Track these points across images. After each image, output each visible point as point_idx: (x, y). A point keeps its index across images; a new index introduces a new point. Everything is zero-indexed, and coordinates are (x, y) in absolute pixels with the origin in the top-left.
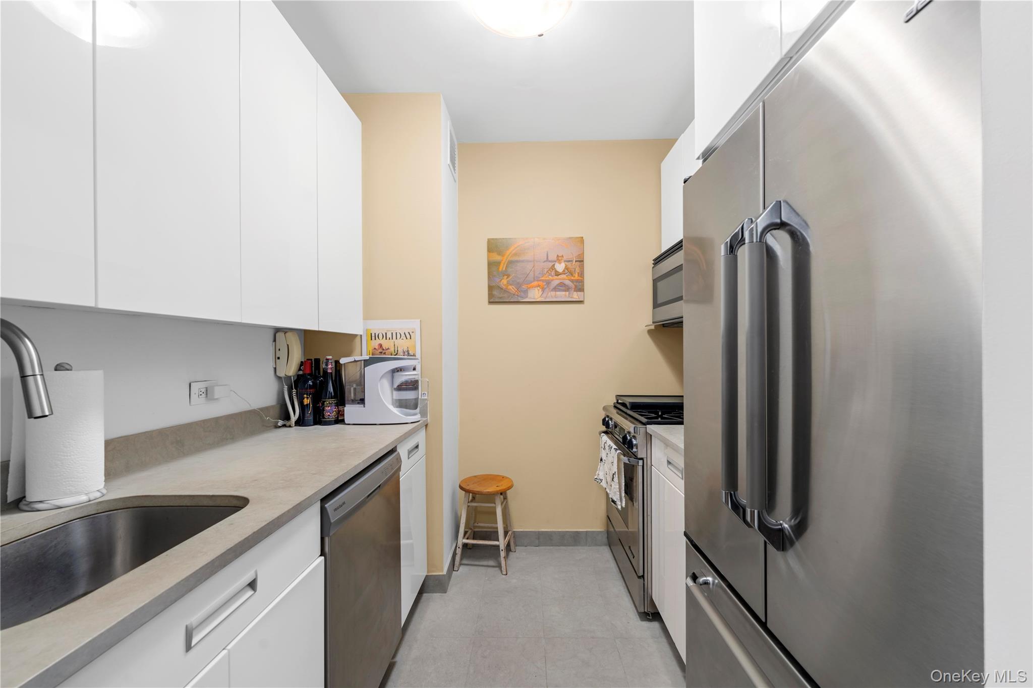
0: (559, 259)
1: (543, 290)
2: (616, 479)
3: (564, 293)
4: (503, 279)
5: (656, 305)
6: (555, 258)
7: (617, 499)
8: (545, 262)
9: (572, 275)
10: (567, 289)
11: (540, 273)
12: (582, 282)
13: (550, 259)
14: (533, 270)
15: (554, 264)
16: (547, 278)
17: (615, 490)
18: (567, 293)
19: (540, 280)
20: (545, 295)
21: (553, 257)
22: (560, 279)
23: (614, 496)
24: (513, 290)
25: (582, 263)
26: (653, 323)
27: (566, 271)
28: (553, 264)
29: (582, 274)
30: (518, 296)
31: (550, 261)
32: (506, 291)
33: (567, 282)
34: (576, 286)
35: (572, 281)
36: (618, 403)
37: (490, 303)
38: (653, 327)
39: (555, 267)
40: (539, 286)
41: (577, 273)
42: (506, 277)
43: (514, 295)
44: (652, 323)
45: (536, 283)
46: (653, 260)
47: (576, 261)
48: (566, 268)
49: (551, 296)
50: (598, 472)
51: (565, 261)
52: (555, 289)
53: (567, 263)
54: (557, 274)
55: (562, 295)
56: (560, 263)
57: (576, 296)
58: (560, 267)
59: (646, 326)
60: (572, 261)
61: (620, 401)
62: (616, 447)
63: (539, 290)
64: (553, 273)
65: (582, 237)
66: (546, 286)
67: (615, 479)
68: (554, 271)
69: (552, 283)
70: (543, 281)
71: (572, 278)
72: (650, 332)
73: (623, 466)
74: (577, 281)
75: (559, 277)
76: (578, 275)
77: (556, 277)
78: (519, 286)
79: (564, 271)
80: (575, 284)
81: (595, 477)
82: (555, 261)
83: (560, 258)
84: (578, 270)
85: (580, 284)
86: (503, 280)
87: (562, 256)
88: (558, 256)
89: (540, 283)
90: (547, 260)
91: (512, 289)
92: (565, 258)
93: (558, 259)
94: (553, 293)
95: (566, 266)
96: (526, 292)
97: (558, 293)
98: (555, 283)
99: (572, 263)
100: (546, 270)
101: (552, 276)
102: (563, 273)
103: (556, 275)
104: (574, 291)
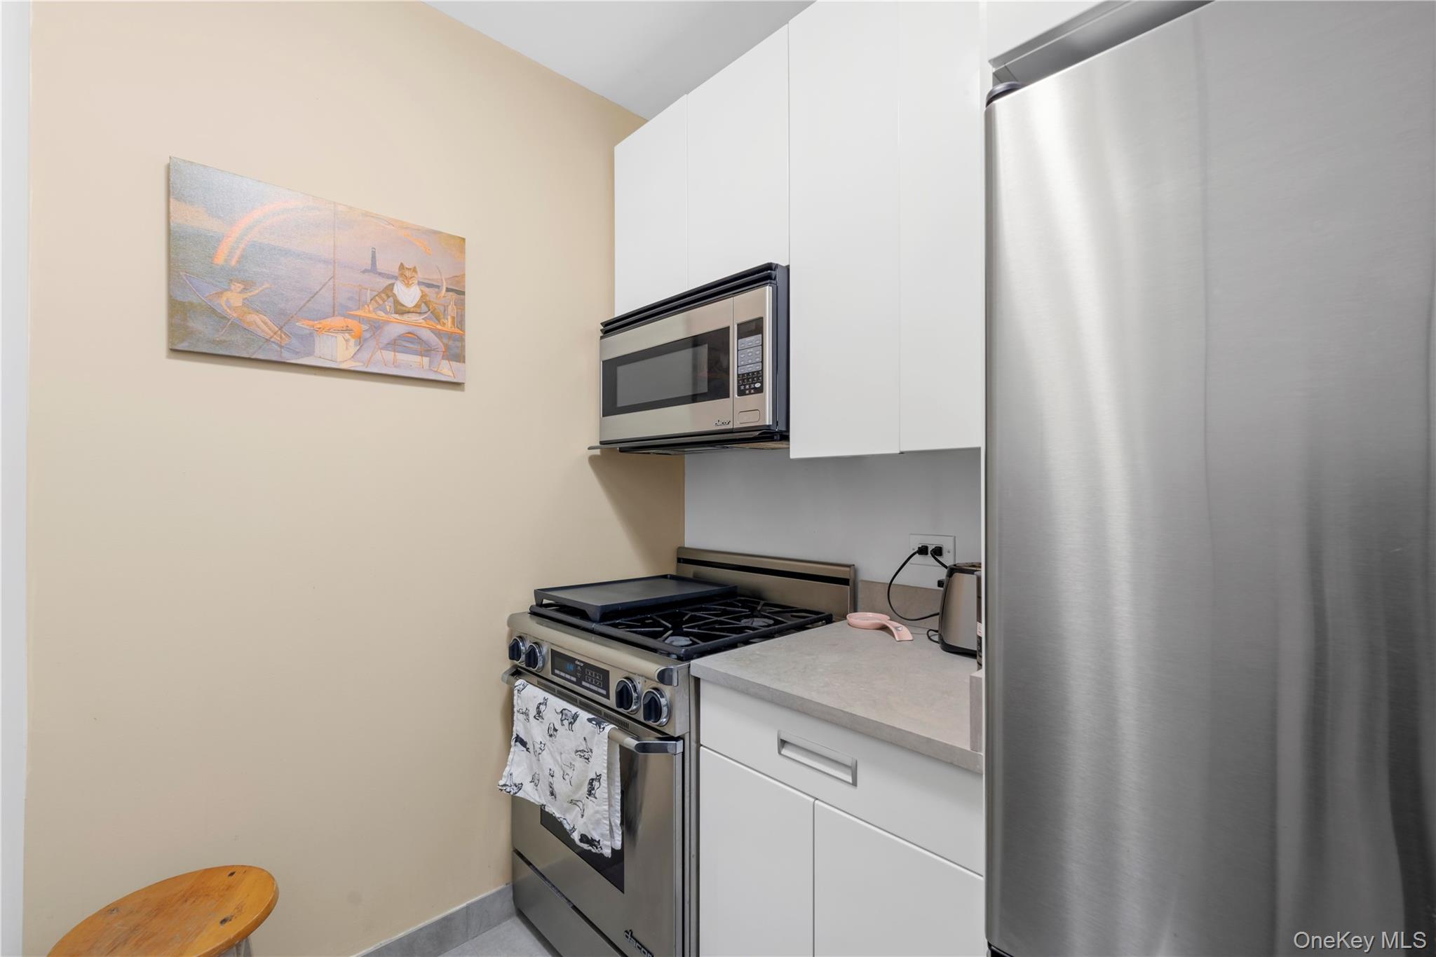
0: (405, 274)
1: (361, 341)
2: (601, 790)
3: (417, 358)
4: (229, 290)
5: (610, 406)
6: (395, 270)
7: (602, 835)
8: (364, 271)
9: (439, 320)
10: (426, 350)
11: (350, 299)
12: (461, 339)
13: (381, 266)
14: (331, 283)
15: (393, 284)
16: (373, 316)
17: (598, 816)
18: (426, 360)
19: (354, 317)
20: (365, 355)
21: (388, 263)
22: (407, 324)
23: (594, 829)
24: (264, 327)
25: (462, 296)
26: (602, 443)
27: (424, 308)
28: (390, 282)
29: (460, 321)
30: (281, 347)
31: (380, 274)
32: (236, 326)
33: (426, 334)
34: (447, 347)
35: (438, 334)
36: (540, 605)
37: (175, 352)
38: (597, 452)
39: (395, 291)
40: (347, 330)
41: (449, 317)
42: (239, 287)
43: (267, 340)
44: (598, 444)
45: (338, 321)
46: (602, 324)
47: (448, 290)
48: (424, 300)
49: (384, 361)
50: (507, 769)
51: (420, 283)
52: (394, 345)
53: (427, 290)
54: (400, 309)
55: (412, 364)
56: (408, 285)
57: (446, 370)
58: (409, 295)
59: (589, 449)
60: (438, 287)
61: (545, 601)
62: (591, 716)
63: (347, 341)
64: (389, 305)
65: (464, 239)
66: (368, 335)
67: (598, 793)
68: (391, 299)
69: (387, 328)
70: (361, 320)
71: (439, 327)
72: (592, 460)
73: (618, 757)
74: (450, 336)
75: (406, 317)
76: (453, 323)
77: (397, 316)
78: (284, 320)
79: (417, 306)
80: (445, 341)
81: (501, 783)
82: (396, 278)
83: (408, 274)
84: (452, 310)
85: (459, 344)
86: (228, 294)
87: (414, 270)
88: (402, 264)
89: (352, 323)
90: (373, 269)
91: (260, 323)
92: (421, 275)
93: (402, 275)
94: (389, 355)
95: (423, 296)
96: (308, 340)
97: (402, 357)
98: (396, 328)
99: (438, 293)
100: (369, 295)
101: (387, 313)
102: (416, 310)
103: (396, 313)
104: (443, 359)
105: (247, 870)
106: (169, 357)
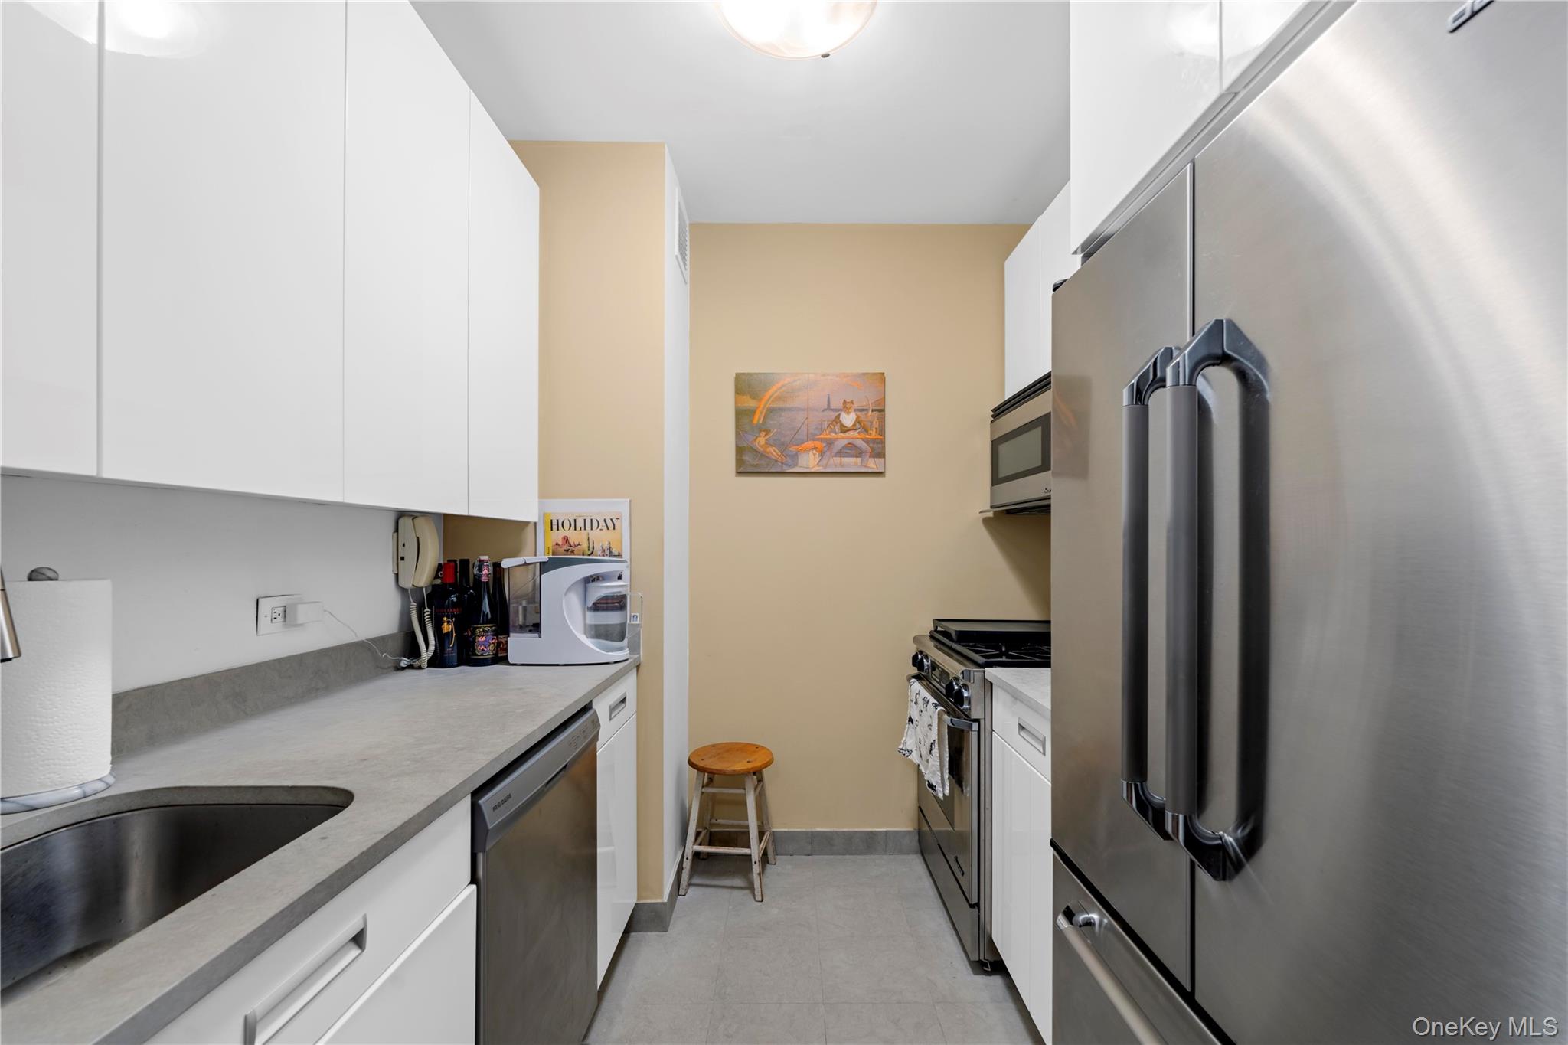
0: (846, 406)
1: (822, 454)
2: (935, 751)
3: (853, 460)
4: (760, 436)
5: (996, 480)
6: (840, 405)
7: (937, 783)
8: (824, 410)
9: (867, 432)
10: (859, 453)
11: (816, 429)
12: (882, 442)
13: (833, 406)
14: (806, 422)
15: (839, 415)
16: (828, 437)
17: (934, 768)
18: (859, 459)
19: (818, 439)
20: (824, 462)
21: (837, 403)
22: (848, 438)
23: (932, 777)
24: (774, 453)
25: (882, 413)
26: (992, 507)
27: (858, 426)
28: (838, 413)
29: (881, 431)
30: (782, 463)
31: (832, 410)
32: (763, 456)
33: (860, 443)
34: (873, 449)
36: (936, 630)
37: (739, 473)
38: (990, 514)
39: (841, 419)
40: (815, 448)
41: (874, 429)
42: (764, 433)
43: (776, 461)
44: (989, 508)
45: (810, 444)
46: (992, 411)
47: (873, 411)
48: (858, 420)
49: (835, 463)
50: (904, 739)
51: (855, 410)
52: (841, 453)
53: (859, 413)
54: (844, 430)
55: (851, 463)
56: (848, 413)
57: (872, 465)
58: (848, 419)
59: (981, 512)
60: (867, 410)
61: (939, 629)
62: (936, 702)
63: (815, 455)
64: (837, 429)
65: (883, 374)
66: (825, 449)
67: (933, 752)
68: (839, 424)
69: (836, 443)
70: (821, 440)
71: (867, 436)
72: (986, 521)
73: (947, 731)
74: (874, 441)
75: (847, 434)
76: (876, 432)
77: (842, 434)
78: (783, 447)
79: (854, 425)
80: (871, 445)
81: (900, 747)
82: (841, 410)
83: (848, 406)
84: (876, 424)
85: (880, 445)
86: (758, 439)
87: (852, 403)
88: (845, 401)
89: (818, 444)
90: (829, 408)
91: (773, 452)
92: (856, 406)
93: (845, 407)
94: (837, 460)
95: (858, 417)
96: (795, 457)
97: (846, 460)
98: (841, 443)
99: (868, 413)
100: (826, 424)
101: (836, 433)
102: (853, 429)
103: (841, 432)
104: (870, 457)
105: (763, 748)
106: (736, 476)
